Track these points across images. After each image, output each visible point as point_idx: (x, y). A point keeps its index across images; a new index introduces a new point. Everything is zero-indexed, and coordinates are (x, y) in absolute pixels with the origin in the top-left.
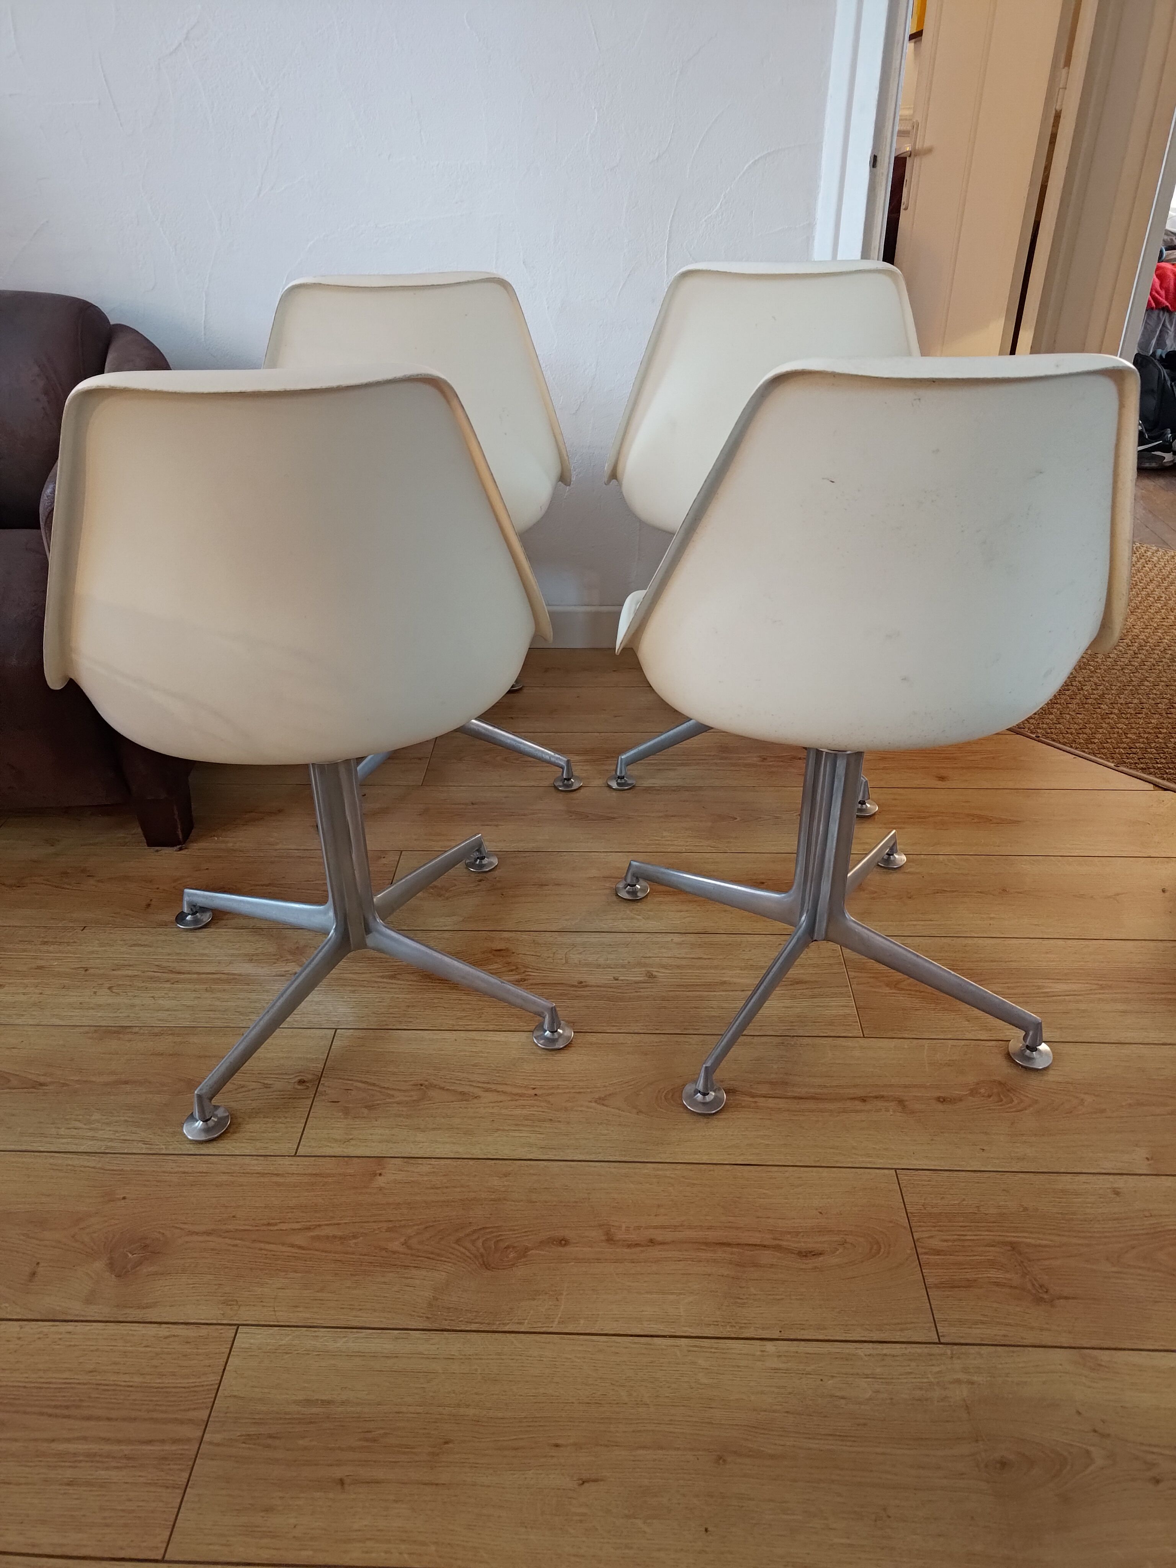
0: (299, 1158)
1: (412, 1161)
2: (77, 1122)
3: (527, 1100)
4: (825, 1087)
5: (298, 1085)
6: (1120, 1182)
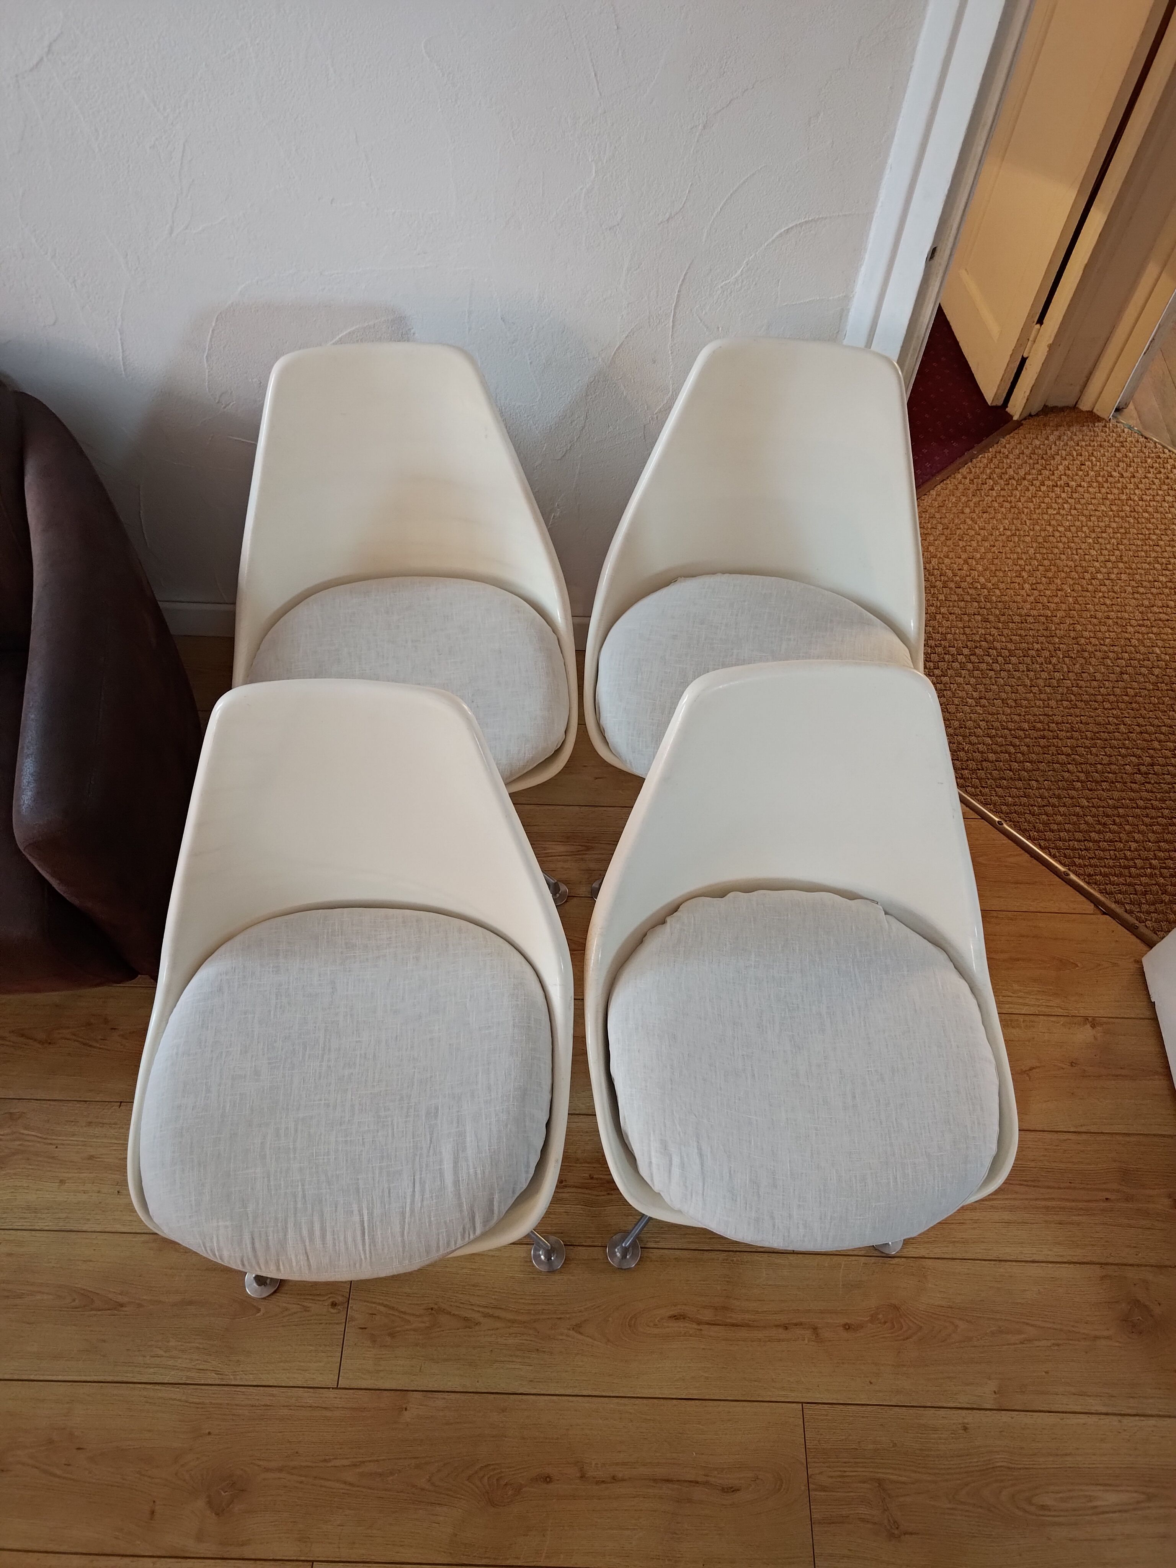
0: (340, 1390)
1: (429, 1394)
2: (158, 1350)
3: (518, 1327)
4: (757, 1312)
5: (332, 1308)
6: (970, 1418)
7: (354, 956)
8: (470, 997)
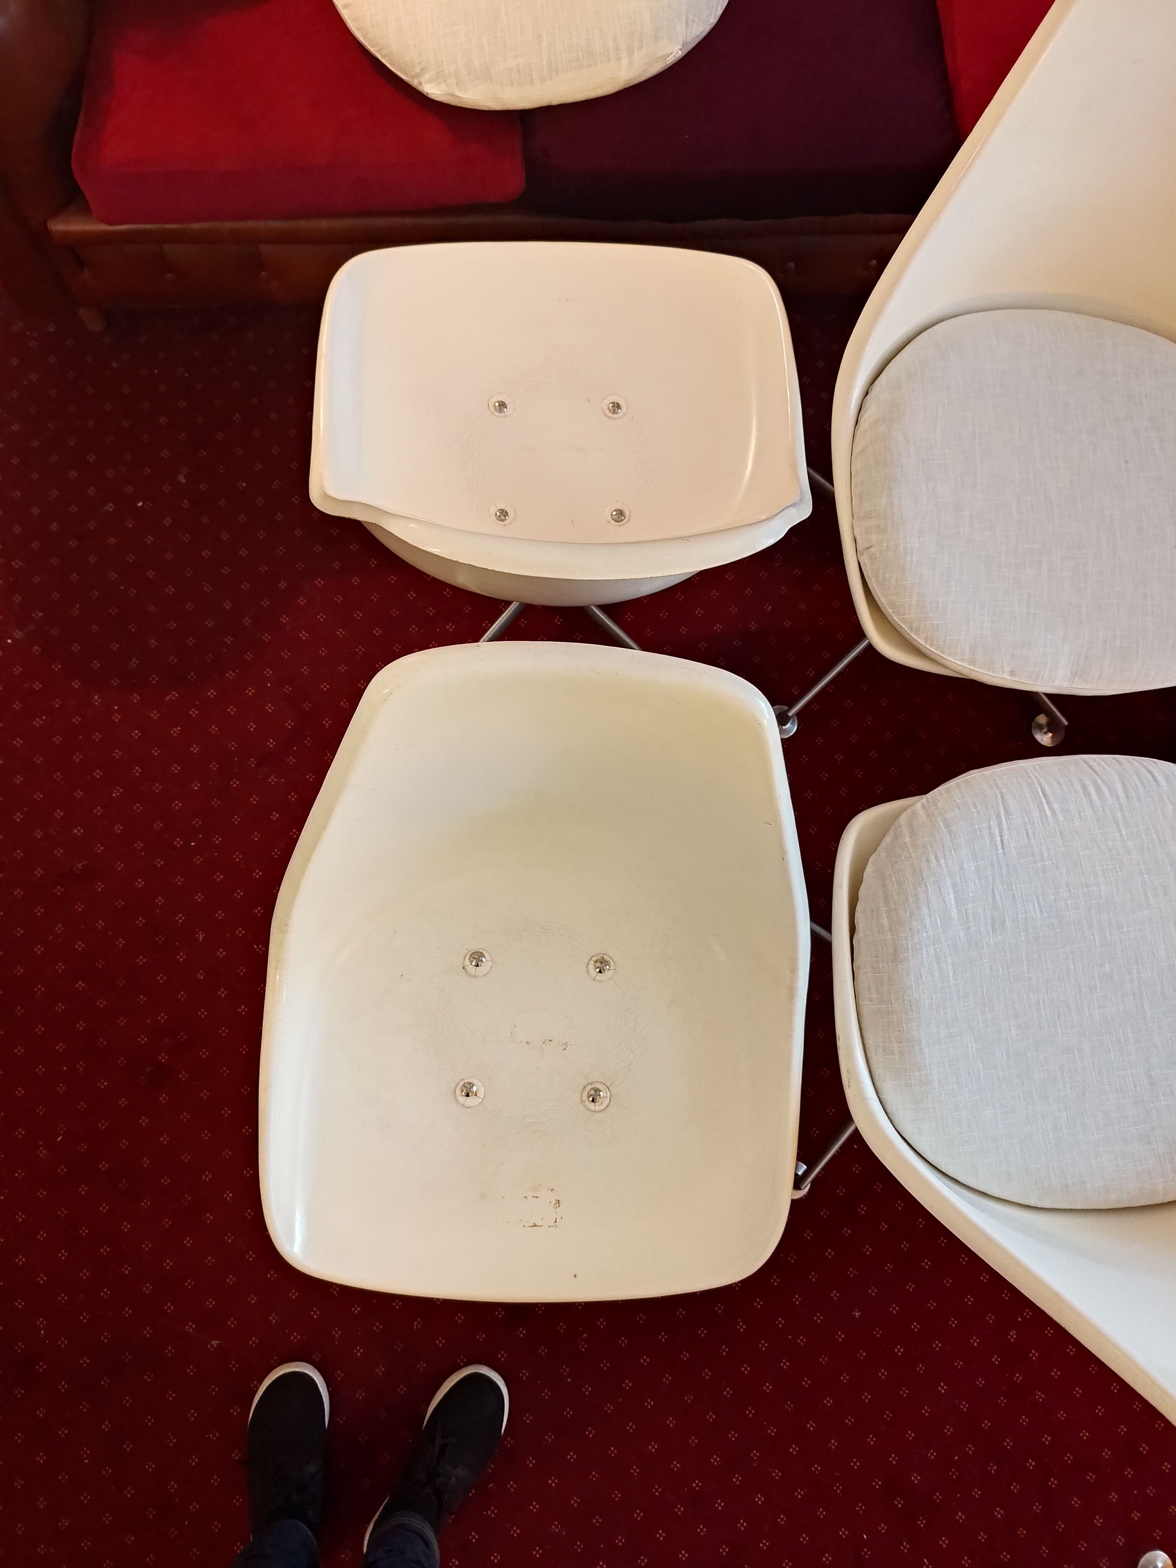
7: (1136, 1125)
8: (979, 1077)
